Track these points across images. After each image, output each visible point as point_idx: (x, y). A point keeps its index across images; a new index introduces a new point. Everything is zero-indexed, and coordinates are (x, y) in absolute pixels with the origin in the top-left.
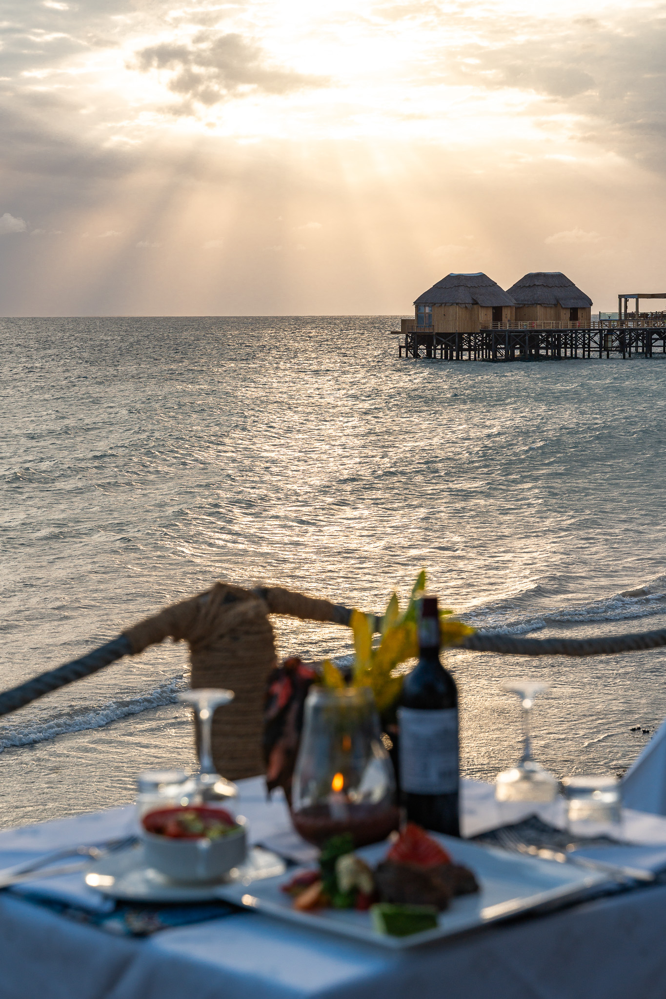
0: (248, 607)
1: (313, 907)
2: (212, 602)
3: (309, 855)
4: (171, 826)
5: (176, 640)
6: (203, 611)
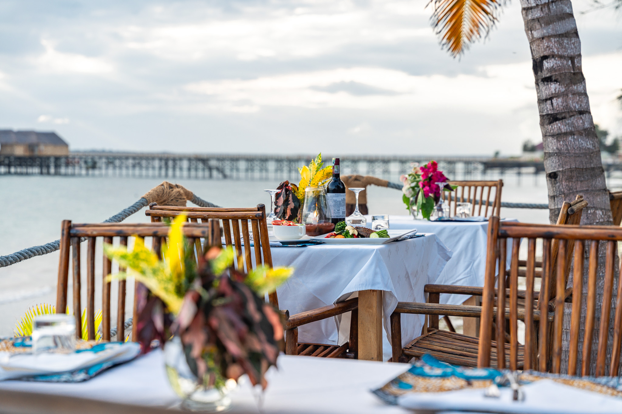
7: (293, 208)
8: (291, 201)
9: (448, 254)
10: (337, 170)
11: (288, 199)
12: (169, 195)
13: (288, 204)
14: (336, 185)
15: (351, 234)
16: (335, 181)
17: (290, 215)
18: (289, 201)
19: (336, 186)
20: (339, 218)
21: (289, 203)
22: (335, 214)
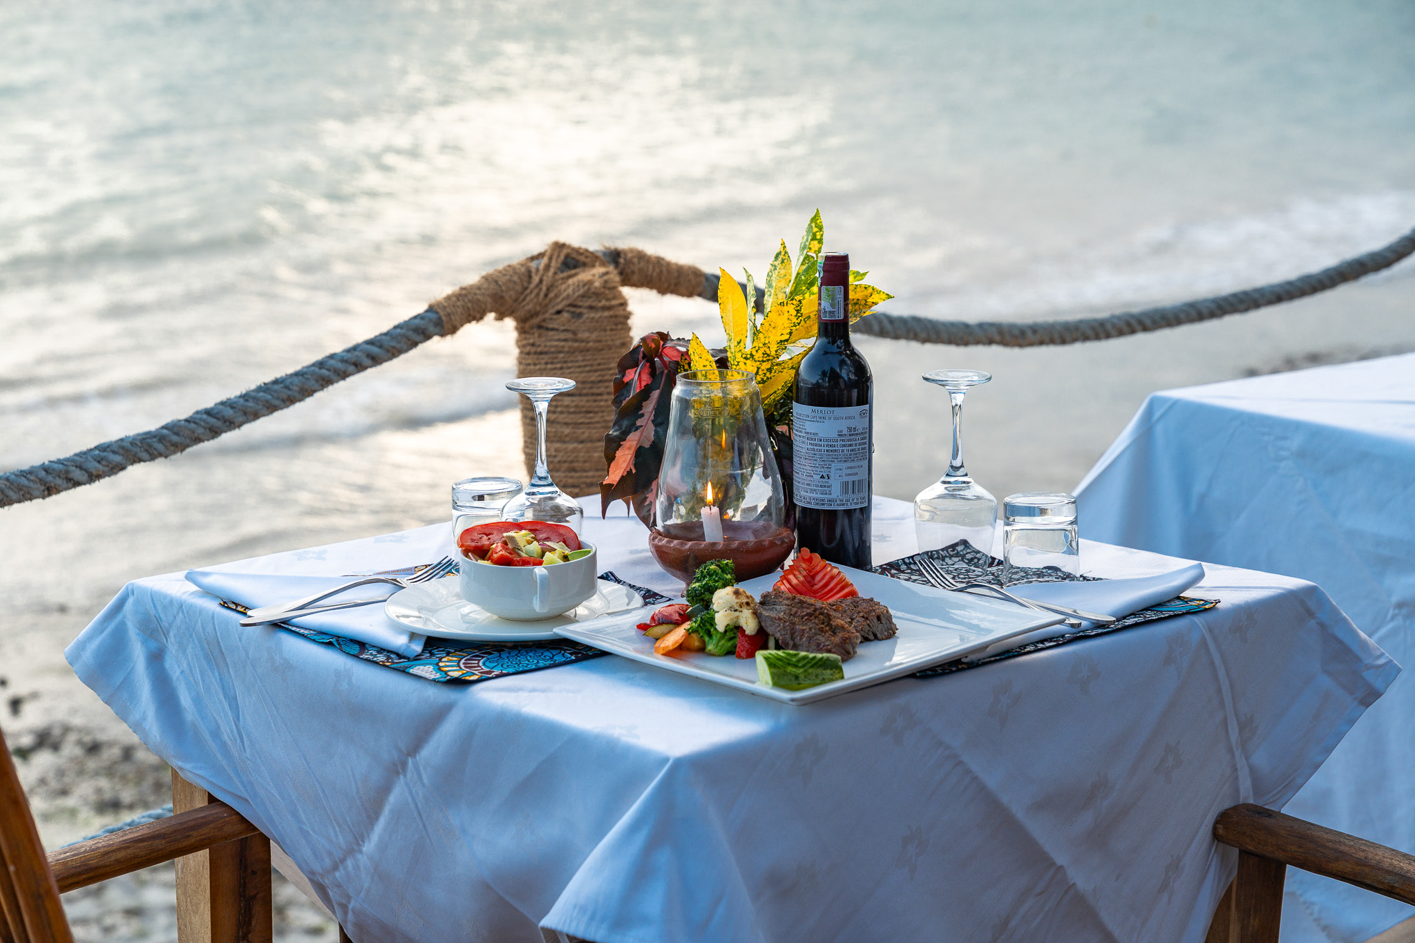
0: (594, 275)
1: (679, 651)
2: (548, 267)
3: (674, 589)
4: (498, 549)
5: (500, 317)
6: (536, 279)
7: (647, 445)
8: (646, 417)
9: (1368, 675)
10: (832, 305)
11: (640, 408)
12: (546, 295)
13: (633, 427)
14: (827, 368)
15: (721, 627)
16: (824, 352)
17: (630, 472)
18: (643, 415)
19: (824, 374)
20: (826, 508)
21: (639, 423)
22: (812, 491)
